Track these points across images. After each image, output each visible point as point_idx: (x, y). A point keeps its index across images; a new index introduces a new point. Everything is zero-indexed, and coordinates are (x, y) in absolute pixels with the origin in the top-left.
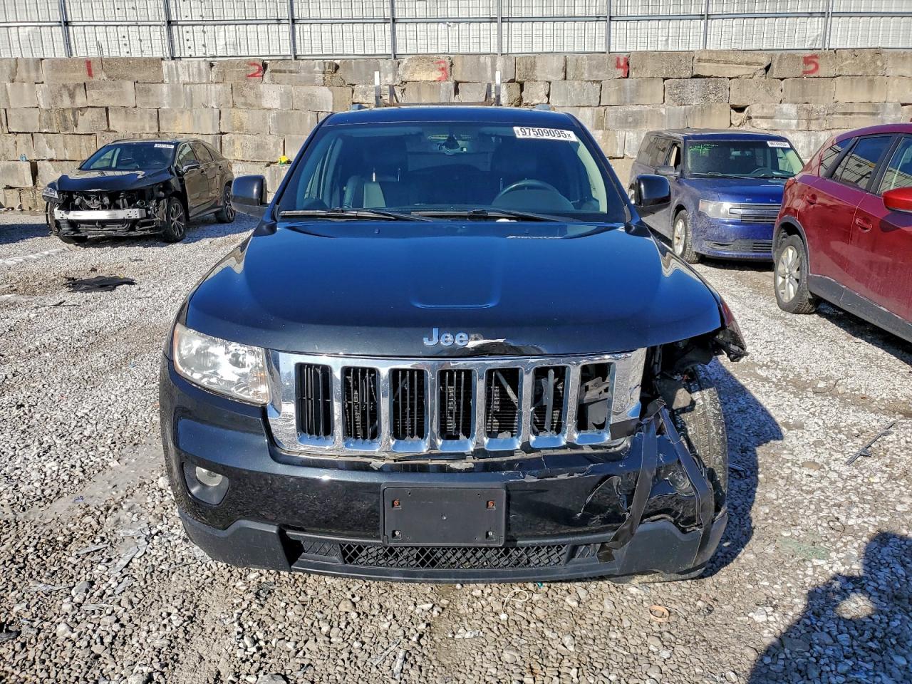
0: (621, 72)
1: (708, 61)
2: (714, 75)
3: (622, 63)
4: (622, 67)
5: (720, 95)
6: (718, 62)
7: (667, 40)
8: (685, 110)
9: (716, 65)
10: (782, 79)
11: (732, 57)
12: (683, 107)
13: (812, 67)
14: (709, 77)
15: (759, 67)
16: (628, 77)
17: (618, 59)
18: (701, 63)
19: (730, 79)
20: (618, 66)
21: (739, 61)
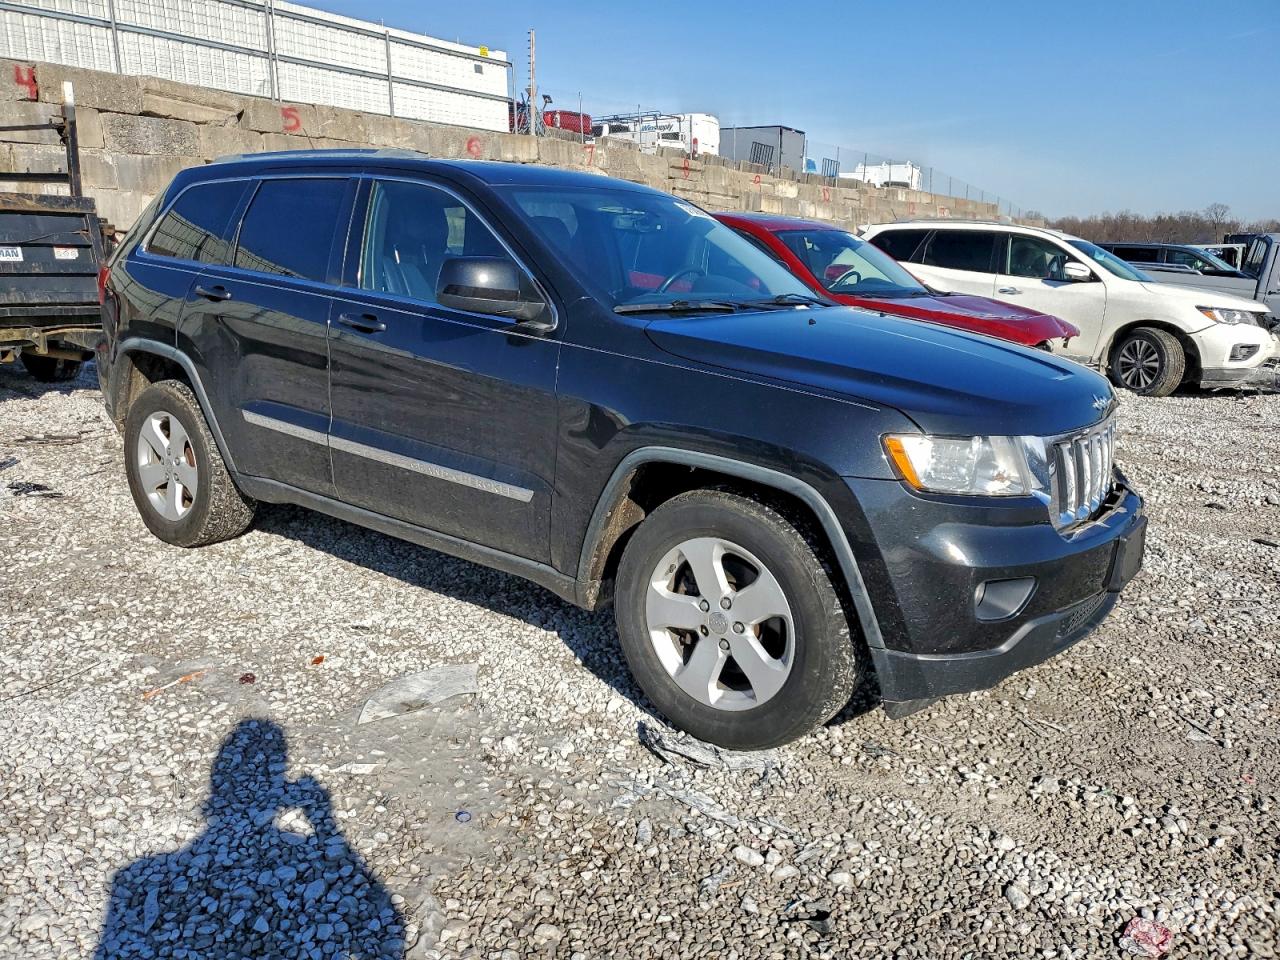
0: (24, 91)
1: (160, 94)
2: (174, 115)
3: (25, 77)
4: (26, 84)
5: (187, 144)
6: (174, 98)
7: (58, 49)
8: (143, 160)
9: (170, 100)
10: (262, 133)
11: (193, 94)
12: (139, 157)
13: (292, 122)
14: (167, 117)
15: (231, 113)
16: (37, 101)
17: (18, 70)
18: (150, 96)
19: (197, 123)
20: (19, 81)
21: (202, 100)
